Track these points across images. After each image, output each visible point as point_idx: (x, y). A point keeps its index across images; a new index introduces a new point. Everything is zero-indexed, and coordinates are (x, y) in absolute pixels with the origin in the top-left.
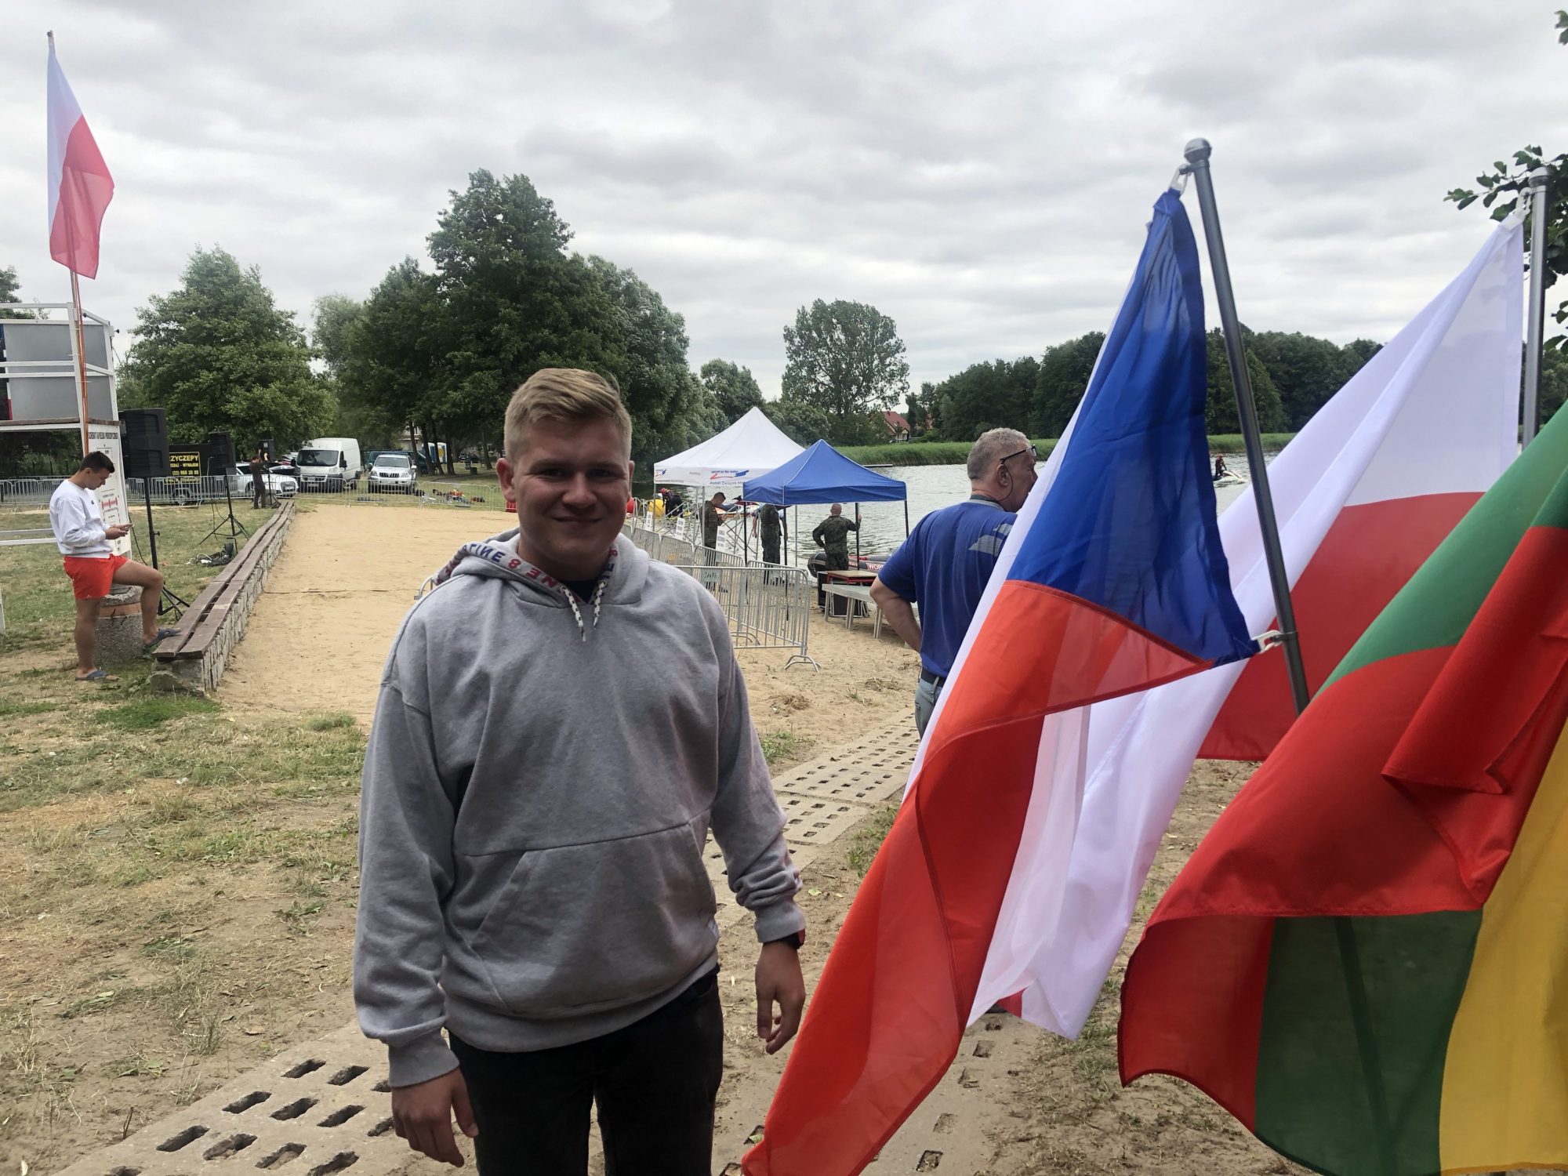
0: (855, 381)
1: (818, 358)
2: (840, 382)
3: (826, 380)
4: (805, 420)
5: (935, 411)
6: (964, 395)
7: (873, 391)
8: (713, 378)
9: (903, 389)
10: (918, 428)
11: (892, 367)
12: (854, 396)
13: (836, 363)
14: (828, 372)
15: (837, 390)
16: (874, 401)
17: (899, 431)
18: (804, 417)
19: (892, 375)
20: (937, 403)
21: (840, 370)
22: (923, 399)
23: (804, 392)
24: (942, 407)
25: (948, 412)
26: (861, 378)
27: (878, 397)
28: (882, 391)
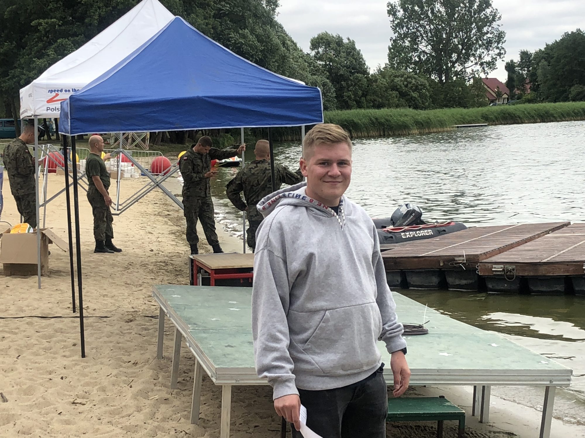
0: (455, 49)
1: (420, 29)
2: (441, 50)
3: (428, 49)
4: (406, 86)
5: (533, 76)
6: (558, 60)
7: (472, 59)
8: (320, 50)
9: (499, 54)
10: (518, 92)
11: (489, 35)
12: (454, 63)
13: (437, 32)
14: (429, 41)
15: (438, 58)
16: (473, 67)
17: (499, 95)
18: (406, 83)
19: (489, 43)
20: (534, 68)
21: (441, 39)
22: (522, 65)
23: (408, 61)
24: (539, 72)
25: (545, 75)
26: (460, 47)
27: (476, 64)
28: (480, 57)
